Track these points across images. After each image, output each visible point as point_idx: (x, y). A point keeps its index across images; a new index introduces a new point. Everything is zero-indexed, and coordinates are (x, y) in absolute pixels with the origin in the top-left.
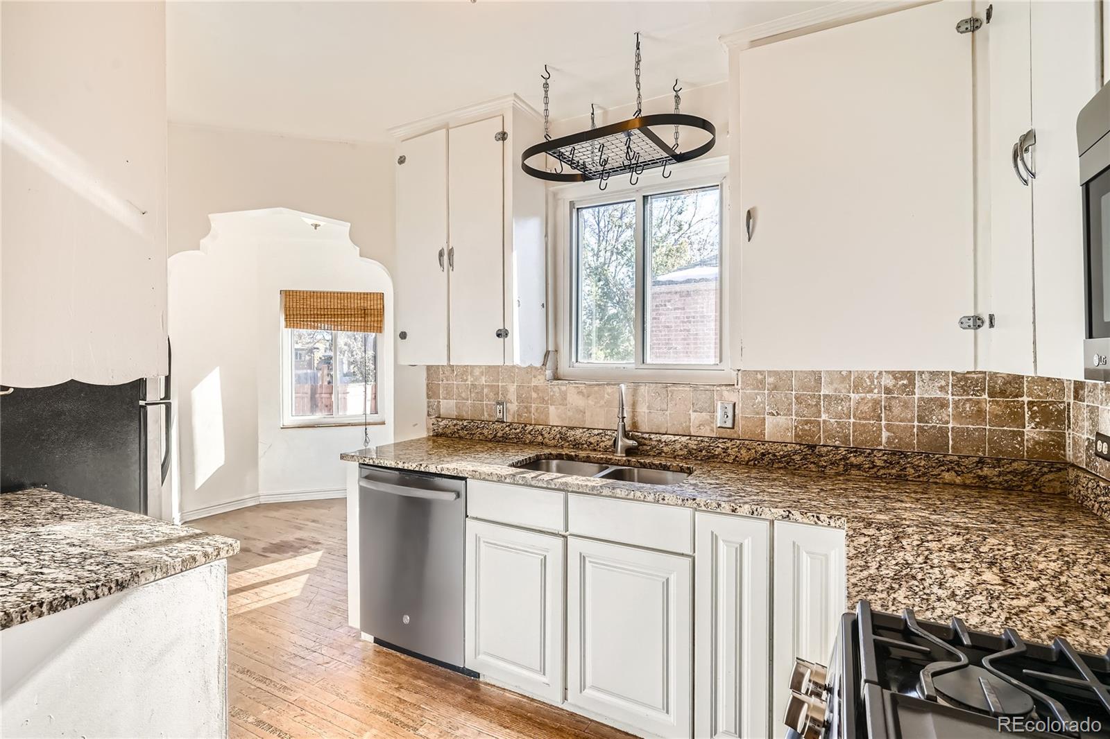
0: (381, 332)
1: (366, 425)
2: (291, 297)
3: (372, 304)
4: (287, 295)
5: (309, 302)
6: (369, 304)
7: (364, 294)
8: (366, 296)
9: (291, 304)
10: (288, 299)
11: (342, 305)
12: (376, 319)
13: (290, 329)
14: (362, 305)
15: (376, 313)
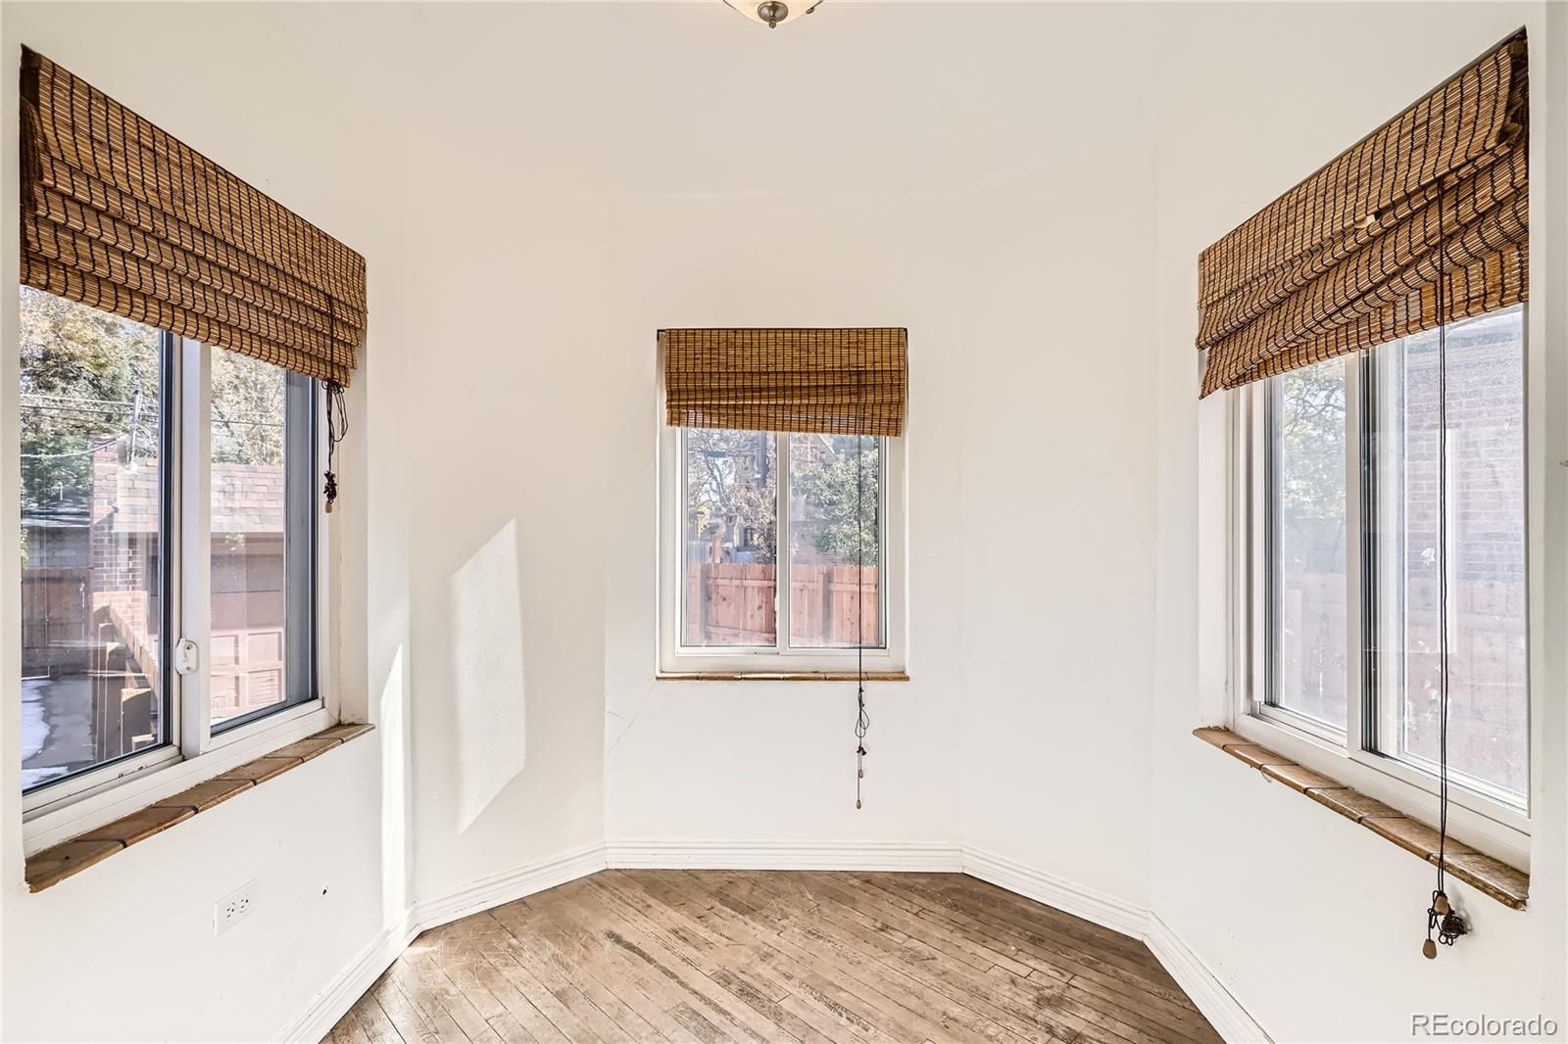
0: (897, 432)
1: (860, 679)
2: (682, 345)
3: (877, 359)
4: (672, 341)
5: (723, 358)
6: (870, 358)
7: (858, 331)
8: (861, 337)
9: (682, 363)
10: (674, 352)
11: (804, 361)
12: (887, 397)
13: (678, 430)
14: (853, 360)
15: (887, 381)
